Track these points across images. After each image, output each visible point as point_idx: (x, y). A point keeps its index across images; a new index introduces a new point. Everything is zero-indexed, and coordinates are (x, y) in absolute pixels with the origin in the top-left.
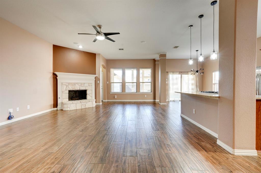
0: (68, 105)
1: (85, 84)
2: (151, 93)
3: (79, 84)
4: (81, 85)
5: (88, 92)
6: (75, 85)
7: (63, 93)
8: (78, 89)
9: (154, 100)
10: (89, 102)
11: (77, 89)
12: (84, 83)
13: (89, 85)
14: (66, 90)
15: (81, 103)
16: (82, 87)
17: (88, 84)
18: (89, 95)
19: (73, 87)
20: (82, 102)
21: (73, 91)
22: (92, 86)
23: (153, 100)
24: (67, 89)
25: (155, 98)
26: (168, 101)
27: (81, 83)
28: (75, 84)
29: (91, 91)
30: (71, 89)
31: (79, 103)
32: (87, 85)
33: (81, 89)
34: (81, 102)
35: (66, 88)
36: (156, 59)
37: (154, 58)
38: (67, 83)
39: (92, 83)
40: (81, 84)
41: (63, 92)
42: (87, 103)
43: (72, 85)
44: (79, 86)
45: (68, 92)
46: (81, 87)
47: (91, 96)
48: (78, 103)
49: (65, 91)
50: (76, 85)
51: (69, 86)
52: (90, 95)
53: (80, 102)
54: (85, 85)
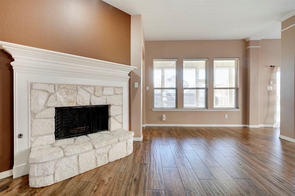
0: (47, 165)
1: (104, 90)
2: (239, 110)
3: (89, 89)
4: (95, 91)
5: (112, 112)
6: (77, 90)
7: (37, 117)
8: (85, 105)
9: (243, 124)
10: (119, 144)
11: (83, 103)
12: (103, 88)
13: (114, 91)
14: (48, 107)
15: (93, 152)
16: (98, 97)
17: (112, 89)
18: (115, 119)
19: (71, 98)
20: (96, 146)
21: (70, 109)
22: (122, 94)
23: (241, 126)
24: (49, 104)
25: (246, 119)
26: (275, 128)
27: (95, 87)
28: (76, 88)
29: (121, 107)
30: (65, 105)
31: (89, 151)
32: (111, 92)
33: (93, 104)
34: (94, 148)
35: (46, 102)
36: (251, 39)
37: (243, 38)
38: (49, 84)
39: (122, 88)
40: (93, 88)
41: (34, 114)
42: (112, 147)
43: (67, 93)
44: (90, 94)
45: (52, 113)
46: (93, 97)
47: (119, 122)
48: (86, 152)
49: (42, 110)
50: (80, 92)
51: (58, 94)
52: (116, 117)
53: (91, 148)
54: (106, 92)
